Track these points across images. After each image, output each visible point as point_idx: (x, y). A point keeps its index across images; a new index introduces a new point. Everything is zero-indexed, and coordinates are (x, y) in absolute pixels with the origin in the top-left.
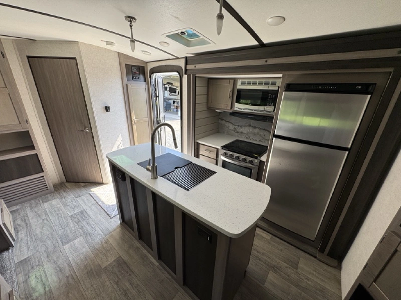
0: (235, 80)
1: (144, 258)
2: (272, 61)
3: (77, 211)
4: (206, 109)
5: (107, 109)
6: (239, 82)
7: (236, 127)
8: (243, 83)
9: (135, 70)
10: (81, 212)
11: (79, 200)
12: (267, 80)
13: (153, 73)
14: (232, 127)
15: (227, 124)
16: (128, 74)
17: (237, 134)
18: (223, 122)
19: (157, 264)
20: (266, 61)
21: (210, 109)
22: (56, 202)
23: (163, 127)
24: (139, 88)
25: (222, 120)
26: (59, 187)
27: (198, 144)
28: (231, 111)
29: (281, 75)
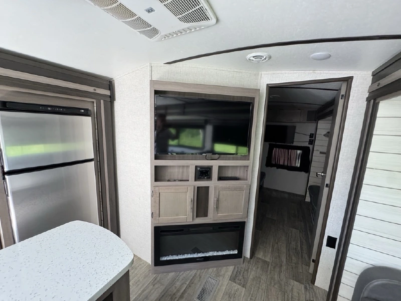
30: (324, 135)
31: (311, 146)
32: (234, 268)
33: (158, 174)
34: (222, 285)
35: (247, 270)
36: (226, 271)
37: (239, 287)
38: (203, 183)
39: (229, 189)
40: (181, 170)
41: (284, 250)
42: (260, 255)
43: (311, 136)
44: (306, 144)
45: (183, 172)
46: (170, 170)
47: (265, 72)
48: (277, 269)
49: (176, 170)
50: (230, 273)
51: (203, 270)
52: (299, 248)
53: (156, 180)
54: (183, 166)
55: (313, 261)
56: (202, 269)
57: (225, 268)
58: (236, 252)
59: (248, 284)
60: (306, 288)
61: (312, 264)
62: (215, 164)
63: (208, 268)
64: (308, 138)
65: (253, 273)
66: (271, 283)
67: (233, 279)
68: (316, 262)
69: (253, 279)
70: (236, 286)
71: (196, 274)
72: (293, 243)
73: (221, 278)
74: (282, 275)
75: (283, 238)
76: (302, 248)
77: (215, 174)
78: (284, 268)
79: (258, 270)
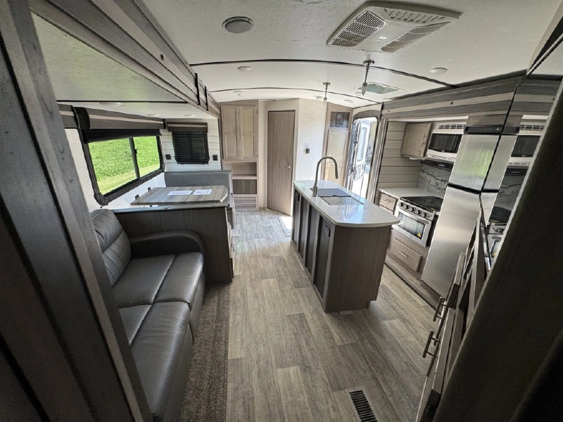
0: (432, 124)
1: (296, 263)
2: (457, 103)
3: (268, 225)
4: (399, 156)
5: (307, 151)
6: (438, 125)
7: (439, 182)
8: (441, 127)
9: (339, 117)
10: (270, 227)
11: (271, 221)
12: (460, 123)
13: (357, 118)
14: (433, 181)
15: (429, 178)
16: (331, 120)
17: (438, 191)
18: (425, 175)
19: (303, 269)
20: (452, 103)
21: (404, 157)
22: (258, 217)
23: (328, 160)
24: (341, 134)
25: (423, 171)
26: (262, 209)
27: (380, 192)
28: (424, 159)
29: (467, 117)
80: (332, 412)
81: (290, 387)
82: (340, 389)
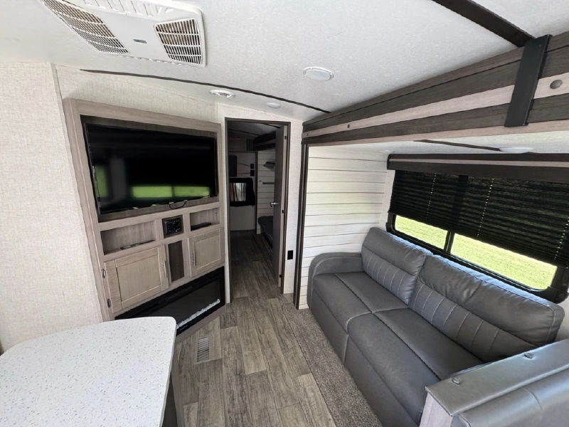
30: (264, 166)
31: (253, 178)
32: (220, 318)
33: (108, 243)
34: (216, 336)
35: (233, 312)
36: (214, 325)
37: (231, 328)
38: (174, 239)
39: (205, 237)
40: (137, 230)
41: (255, 281)
42: (238, 295)
43: (252, 166)
44: (249, 176)
45: (140, 232)
46: (118, 234)
47: (221, 104)
48: (256, 298)
49: (130, 231)
50: (219, 324)
51: (189, 338)
52: (265, 275)
53: (106, 252)
54: (139, 225)
55: (281, 276)
56: (187, 338)
57: (211, 323)
58: (218, 301)
59: (239, 321)
60: (279, 299)
61: (280, 279)
62: (185, 212)
63: (194, 333)
64: (249, 169)
65: (238, 311)
66: (255, 310)
67: (223, 326)
68: (282, 276)
69: (241, 316)
70: (229, 329)
71: (183, 345)
72: (260, 273)
73: (212, 333)
74: (261, 300)
75: (251, 272)
76: (267, 274)
77: (186, 224)
78: (260, 295)
79: (242, 307)
80: (227, 347)
81: (255, 358)
82: (215, 361)
